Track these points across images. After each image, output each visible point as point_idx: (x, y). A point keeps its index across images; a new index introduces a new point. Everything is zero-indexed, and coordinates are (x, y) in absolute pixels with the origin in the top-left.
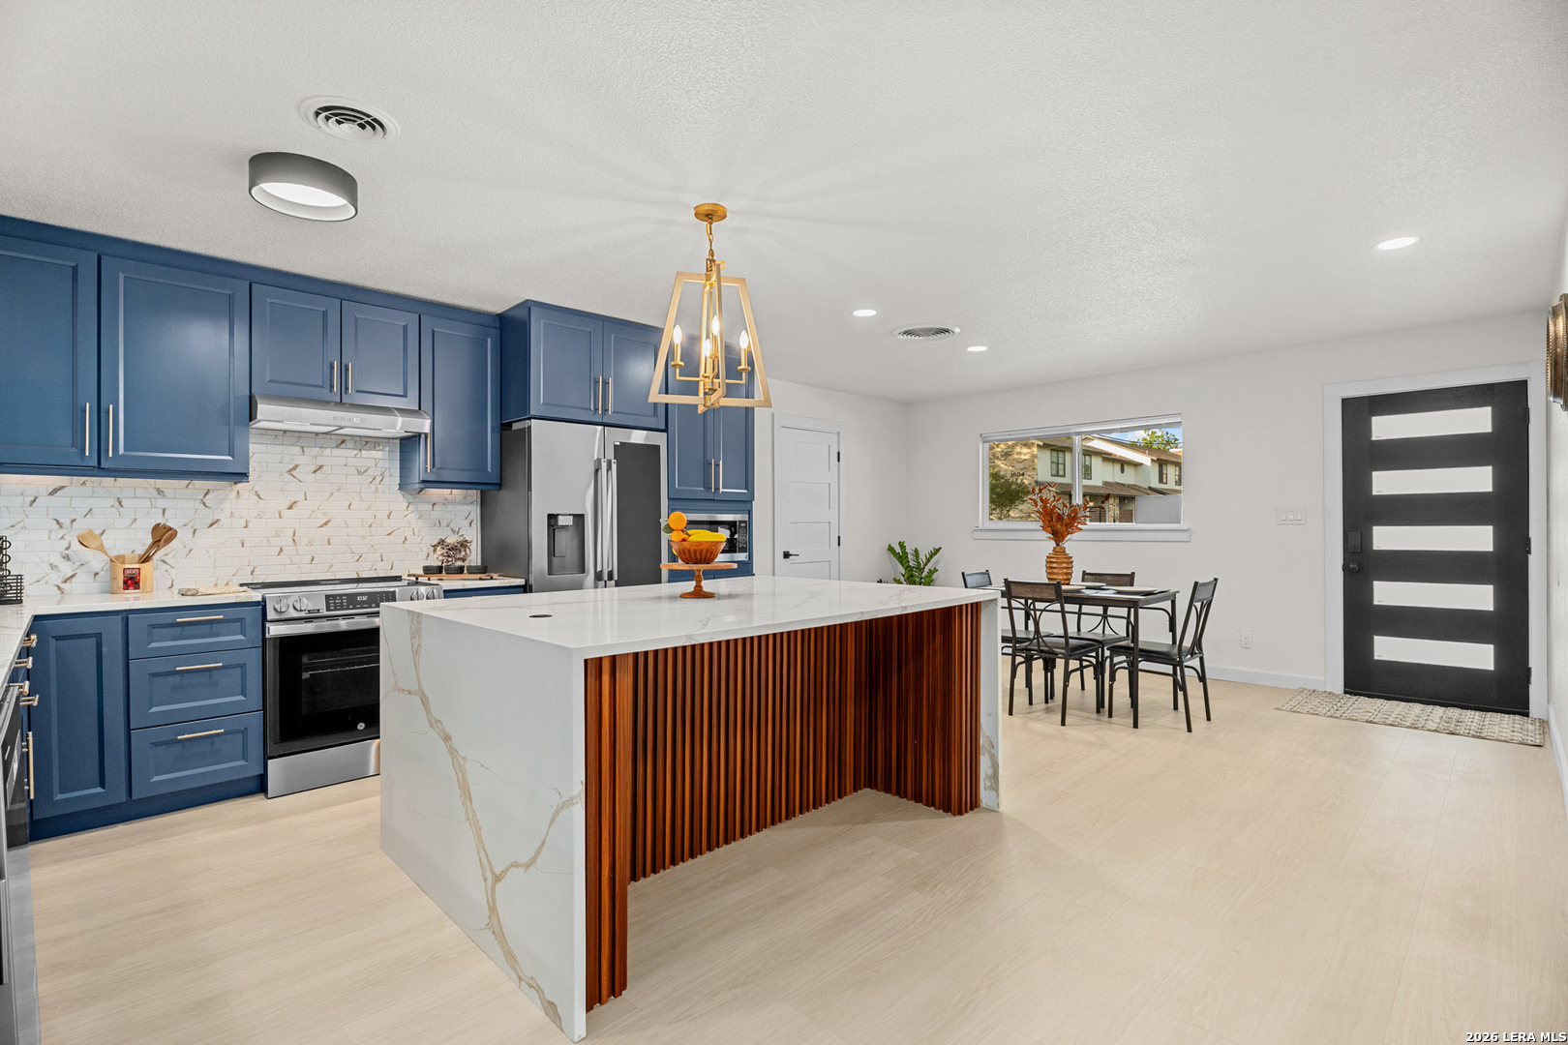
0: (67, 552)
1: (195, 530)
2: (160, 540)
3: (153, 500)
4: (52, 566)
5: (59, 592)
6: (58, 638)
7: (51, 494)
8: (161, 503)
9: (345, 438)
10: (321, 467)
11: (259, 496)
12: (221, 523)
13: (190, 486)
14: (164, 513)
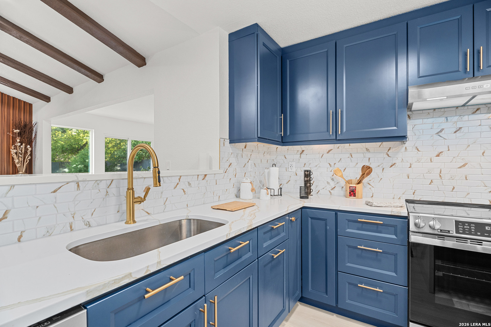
0: (332, 177)
1: (383, 169)
2: (364, 174)
3: (365, 154)
4: (328, 183)
5: (330, 194)
6: (312, 218)
7: (328, 153)
8: (368, 155)
9: (480, 107)
10: (460, 128)
11: (418, 150)
12: (396, 165)
13: (381, 146)
14: (369, 160)
